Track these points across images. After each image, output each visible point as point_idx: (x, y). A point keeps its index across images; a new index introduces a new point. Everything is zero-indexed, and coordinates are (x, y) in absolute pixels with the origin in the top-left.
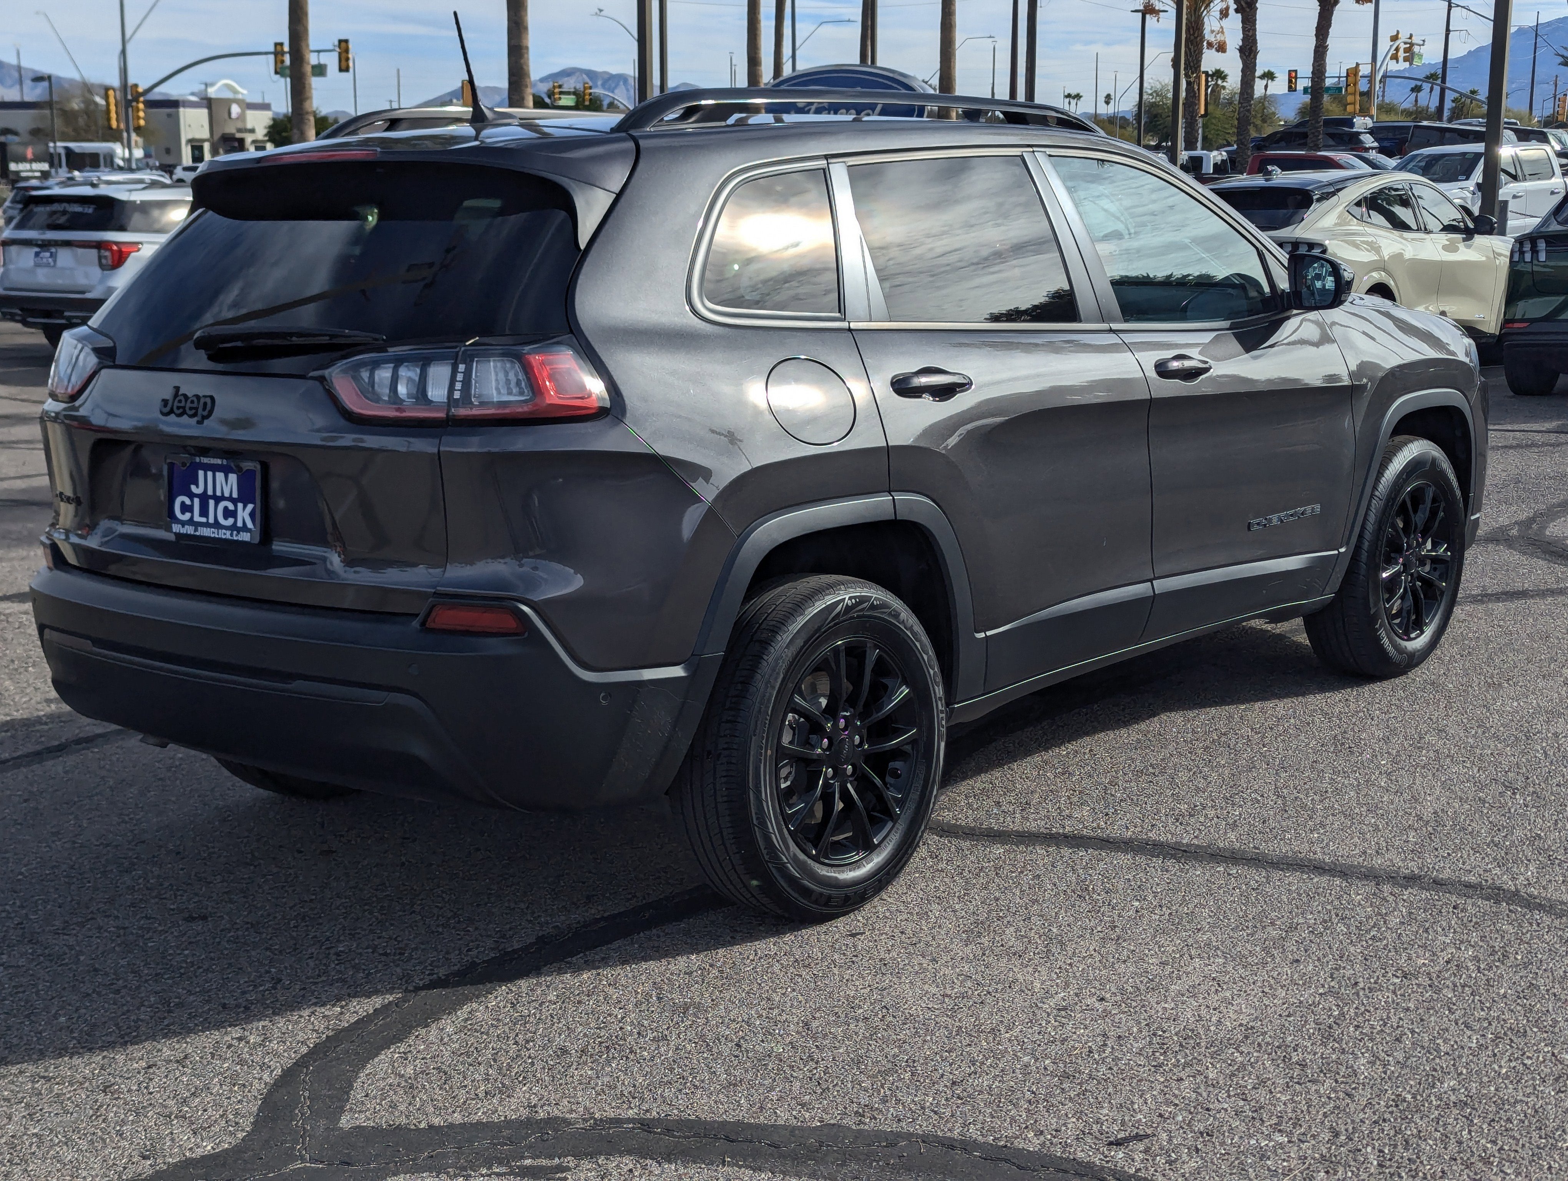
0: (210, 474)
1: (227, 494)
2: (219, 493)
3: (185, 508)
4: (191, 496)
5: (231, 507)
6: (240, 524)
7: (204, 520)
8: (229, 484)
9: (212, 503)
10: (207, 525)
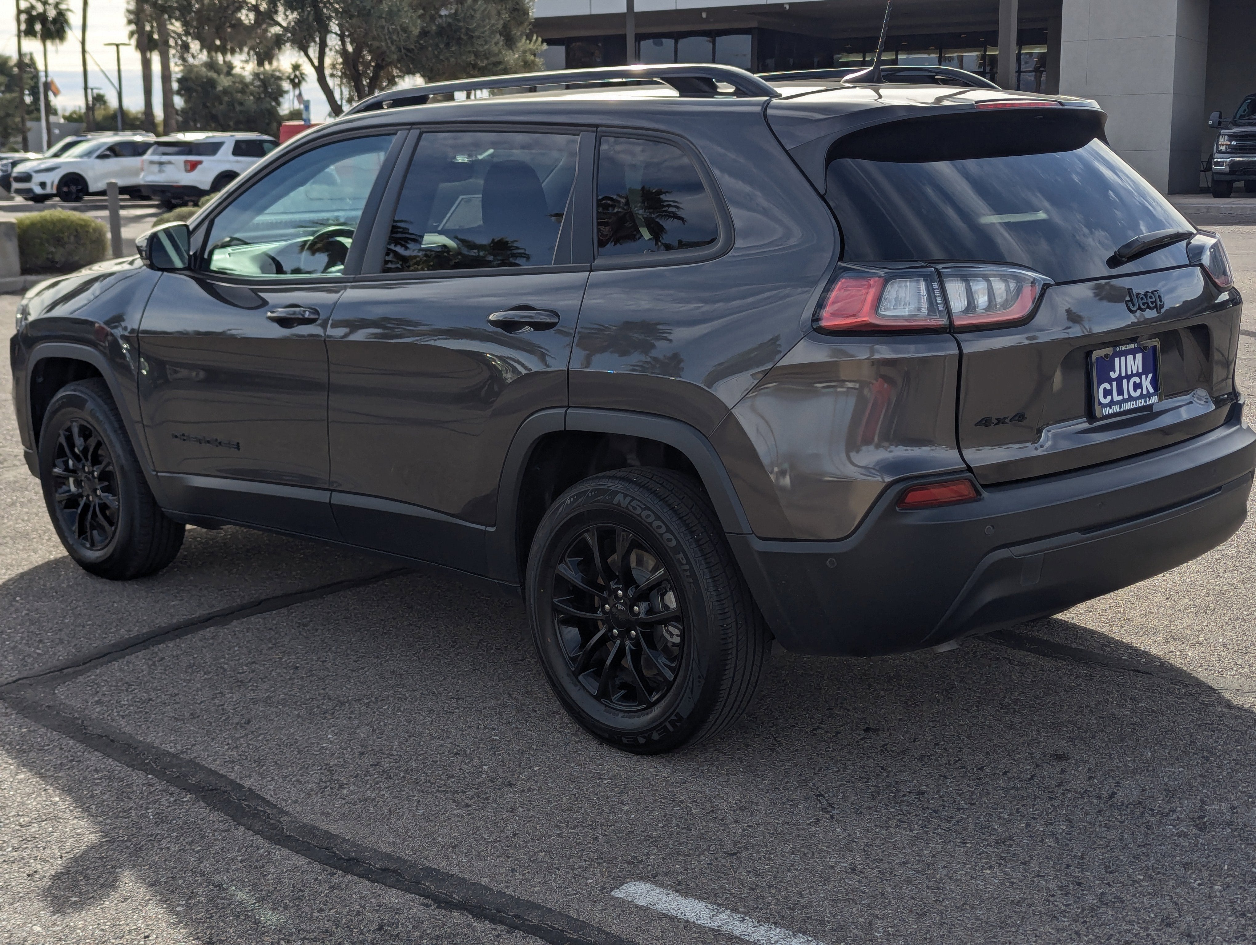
0: (1123, 358)
1: (1135, 372)
2: (1129, 373)
3: (1107, 393)
4: (1110, 381)
5: (1137, 380)
6: (1145, 392)
7: (1121, 398)
8: (1135, 363)
9: (1125, 381)
10: (1124, 401)
